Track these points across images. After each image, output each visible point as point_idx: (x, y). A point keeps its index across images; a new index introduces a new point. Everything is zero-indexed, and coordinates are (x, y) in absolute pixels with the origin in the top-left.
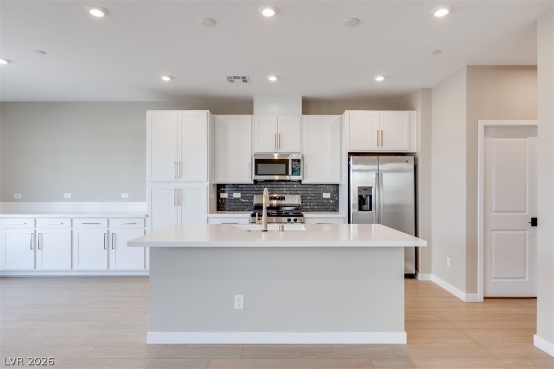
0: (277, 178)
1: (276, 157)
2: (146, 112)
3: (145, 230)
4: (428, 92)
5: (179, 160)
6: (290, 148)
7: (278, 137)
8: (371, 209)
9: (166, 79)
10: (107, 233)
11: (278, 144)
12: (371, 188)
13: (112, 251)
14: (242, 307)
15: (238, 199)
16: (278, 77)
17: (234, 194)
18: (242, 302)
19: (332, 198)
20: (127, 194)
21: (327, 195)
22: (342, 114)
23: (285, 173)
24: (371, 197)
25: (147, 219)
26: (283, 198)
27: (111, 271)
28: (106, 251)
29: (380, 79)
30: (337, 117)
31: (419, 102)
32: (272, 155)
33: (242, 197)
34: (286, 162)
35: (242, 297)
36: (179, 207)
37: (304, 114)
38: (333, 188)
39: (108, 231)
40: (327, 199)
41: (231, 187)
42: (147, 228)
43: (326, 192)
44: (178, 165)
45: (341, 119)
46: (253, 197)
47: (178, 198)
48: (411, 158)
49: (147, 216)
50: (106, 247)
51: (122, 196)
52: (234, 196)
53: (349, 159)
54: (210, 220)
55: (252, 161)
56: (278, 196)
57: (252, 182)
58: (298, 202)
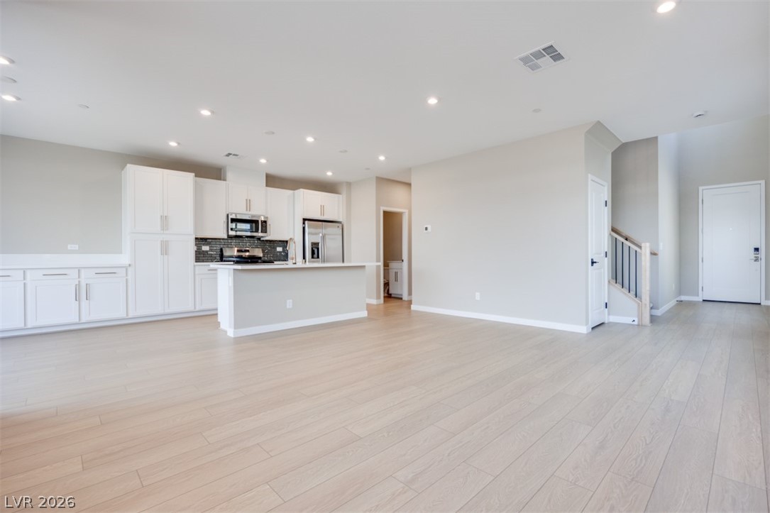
2: (125, 166)
3: (127, 280)
4: (349, 184)
5: (165, 214)
6: (257, 212)
7: (248, 203)
8: (318, 257)
9: (173, 144)
10: (77, 284)
11: (248, 207)
12: (318, 243)
13: (84, 303)
14: (291, 307)
15: (207, 252)
16: (267, 161)
17: (203, 247)
18: (291, 304)
19: (284, 251)
20: (77, 246)
21: (279, 249)
22: (294, 190)
23: (255, 230)
24: (318, 249)
25: (129, 269)
26: (248, 251)
28: (77, 302)
29: (329, 174)
30: (290, 192)
31: (344, 190)
33: (211, 250)
34: (256, 222)
35: (291, 301)
36: (166, 257)
37: (267, 186)
38: (284, 243)
39: (79, 282)
40: (280, 252)
41: (200, 241)
42: (129, 277)
43: (280, 246)
44: (165, 220)
45: (294, 193)
46: (221, 250)
47: (165, 249)
48: (340, 225)
49: (130, 265)
50: (77, 298)
51: (69, 247)
52: (203, 249)
53: (304, 223)
54: (197, 268)
55: (225, 219)
56: (243, 249)
57: (226, 237)
58: (261, 255)
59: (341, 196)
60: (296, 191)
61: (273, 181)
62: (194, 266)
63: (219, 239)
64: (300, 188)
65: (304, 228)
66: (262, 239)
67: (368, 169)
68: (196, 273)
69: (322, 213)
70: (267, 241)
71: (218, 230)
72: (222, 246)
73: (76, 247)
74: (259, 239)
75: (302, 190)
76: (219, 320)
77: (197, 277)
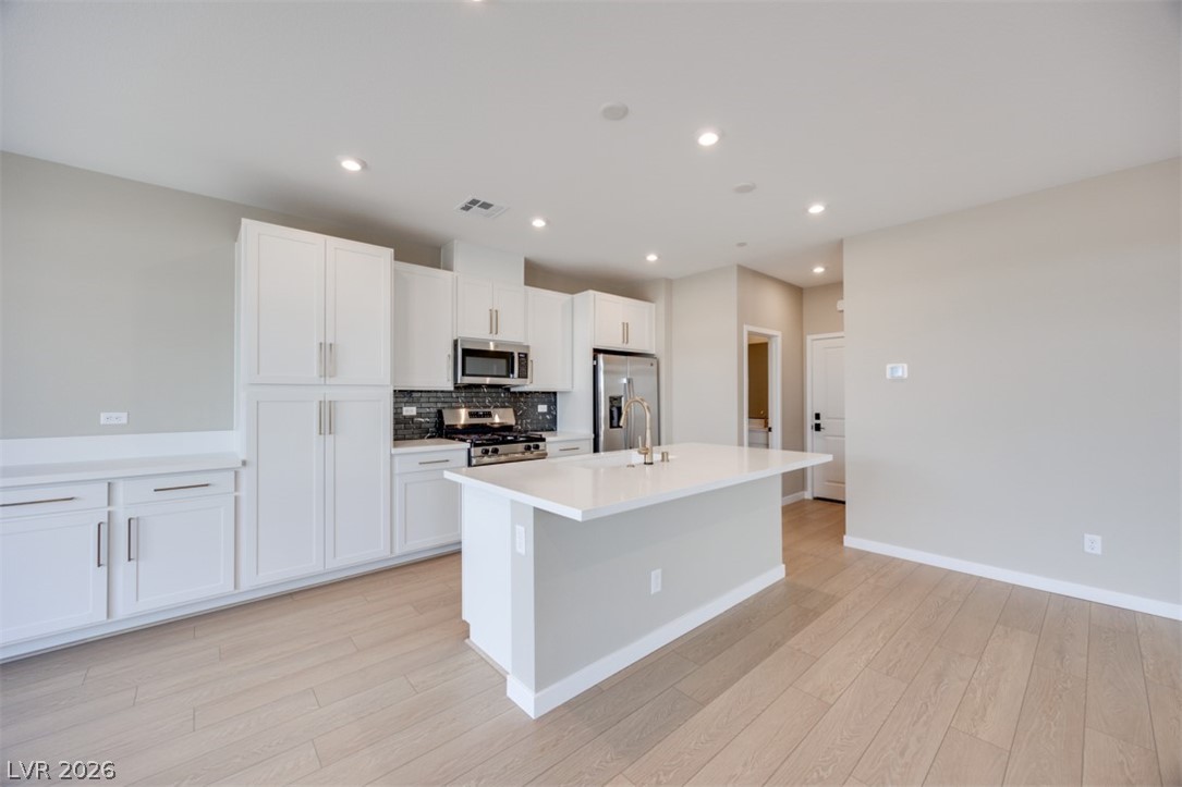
0: (488, 380)
1: (492, 348)
2: (240, 223)
3: (236, 498)
4: (669, 282)
5: (330, 340)
6: (508, 336)
7: (494, 317)
8: (620, 424)
9: (351, 165)
10: (105, 520)
11: (494, 326)
12: (620, 398)
13: (122, 568)
14: (659, 588)
15: (412, 418)
16: (548, 222)
17: (404, 409)
18: (660, 580)
19: (550, 412)
20: (125, 414)
21: (542, 408)
22: (573, 294)
23: (504, 374)
24: (620, 409)
25: (244, 471)
26: (489, 415)
27: (119, 621)
28: (104, 569)
29: (652, 258)
30: (566, 297)
32: (487, 342)
33: (419, 414)
34: (509, 356)
35: (659, 572)
36: (330, 438)
37: (527, 283)
38: (551, 397)
39: (109, 513)
40: (543, 414)
41: (403, 396)
42: (243, 493)
43: (543, 403)
44: (327, 351)
45: (572, 300)
46: (440, 414)
47: (328, 421)
48: (654, 362)
49: (244, 463)
50: (103, 558)
51: (104, 418)
52: (404, 414)
53: (595, 358)
54: (397, 460)
55: (450, 351)
56: (481, 411)
57: (452, 389)
58: (511, 421)
59: (653, 305)
60: (575, 296)
61: (537, 274)
62: (392, 455)
63: (436, 392)
64: (586, 289)
65: (595, 369)
66: (512, 390)
67: (742, 245)
68: (397, 471)
69: (626, 339)
70: (521, 393)
71: (438, 375)
72: (439, 405)
73: (123, 418)
74: (507, 389)
75: (591, 292)
76: (466, 616)
77: (397, 480)
